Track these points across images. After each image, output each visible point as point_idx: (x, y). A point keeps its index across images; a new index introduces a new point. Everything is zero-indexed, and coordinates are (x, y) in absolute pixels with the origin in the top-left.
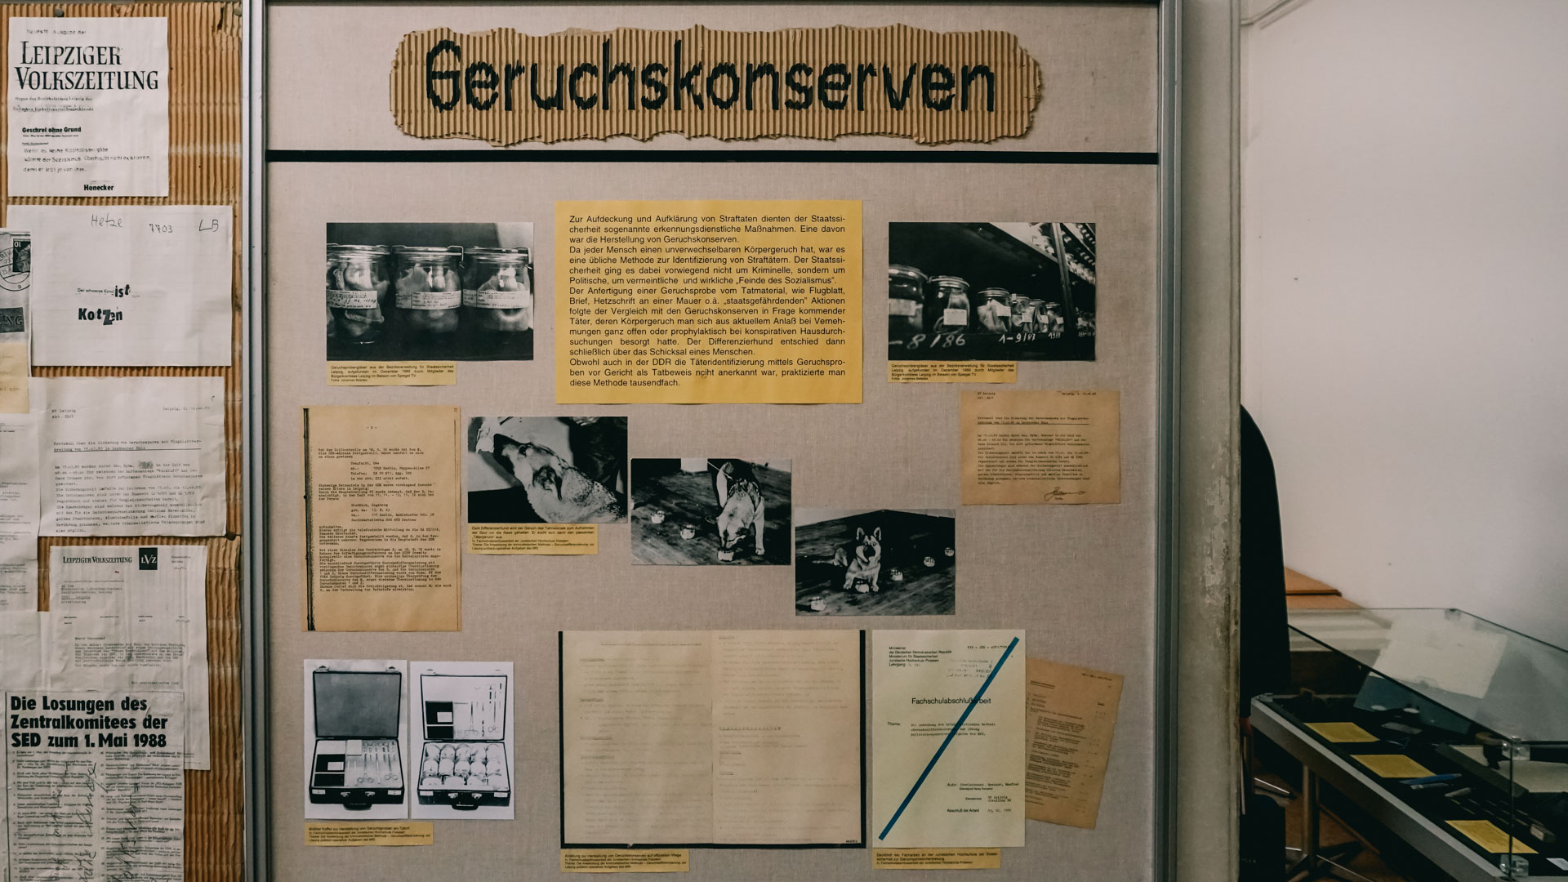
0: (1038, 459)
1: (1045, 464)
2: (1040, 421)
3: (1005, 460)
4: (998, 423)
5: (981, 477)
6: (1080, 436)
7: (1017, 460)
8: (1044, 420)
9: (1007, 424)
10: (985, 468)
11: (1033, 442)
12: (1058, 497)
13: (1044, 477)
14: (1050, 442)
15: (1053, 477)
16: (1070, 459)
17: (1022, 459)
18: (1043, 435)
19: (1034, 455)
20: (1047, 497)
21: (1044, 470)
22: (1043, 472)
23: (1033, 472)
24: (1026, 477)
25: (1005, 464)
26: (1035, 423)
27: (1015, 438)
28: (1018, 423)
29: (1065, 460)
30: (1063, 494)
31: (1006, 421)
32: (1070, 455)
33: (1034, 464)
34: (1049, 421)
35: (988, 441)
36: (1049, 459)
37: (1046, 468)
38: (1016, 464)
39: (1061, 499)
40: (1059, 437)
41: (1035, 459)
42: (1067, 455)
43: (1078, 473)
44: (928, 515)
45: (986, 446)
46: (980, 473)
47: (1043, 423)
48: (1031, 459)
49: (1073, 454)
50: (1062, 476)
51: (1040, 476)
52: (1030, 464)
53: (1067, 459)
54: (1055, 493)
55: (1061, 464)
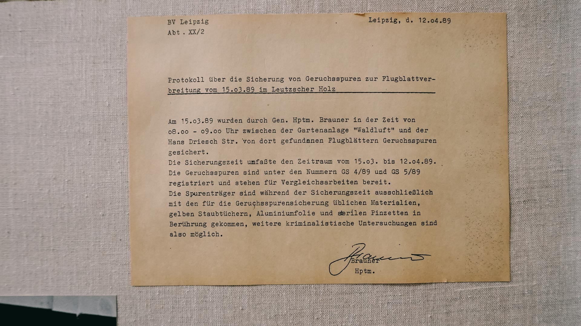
0: (312, 177)
1: (329, 188)
2: (316, 85)
3: (233, 179)
4: (215, 92)
5: (175, 220)
6: (413, 120)
7: (262, 178)
8: (325, 84)
9: (236, 92)
10: (184, 199)
11: (301, 136)
12: (361, 266)
13: (327, 219)
14: (341, 136)
15: (350, 219)
16: (389, 177)
17: (273, 177)
18: (322, 120)
19: (303, 168)
20: (336, 268)
21: (327, 204)
22: (324, 209)
23: (300, 208)
24: (283, 220)
25: (233, 188)
26: (306, 91)
27: (256, 126)
28: (264, 92)
29: (378, 177)
30: (374, 260)
31: (233, 86)
32: (390, 167)
33: (301, 188)
34: (338, 86)
35: (191, 135)
36: (339, 177)
37: (330, 198)
38: (258, 189)
39: (369, 272)
40: (364, 125)
41: (304, 177)
42: (381, 167)
43: (410, 209)
44: (55, 309)
45: (186, 147)
46: (174, 210)
47: (323, 91)
48: (295, 177)
49: (398, 165)
50: (369, 218)
51: (318, 217)
52: (292, 188)
53: (383, 177)
54: (352, 257)
55: (367, 187)
